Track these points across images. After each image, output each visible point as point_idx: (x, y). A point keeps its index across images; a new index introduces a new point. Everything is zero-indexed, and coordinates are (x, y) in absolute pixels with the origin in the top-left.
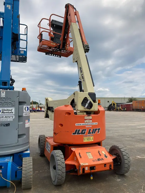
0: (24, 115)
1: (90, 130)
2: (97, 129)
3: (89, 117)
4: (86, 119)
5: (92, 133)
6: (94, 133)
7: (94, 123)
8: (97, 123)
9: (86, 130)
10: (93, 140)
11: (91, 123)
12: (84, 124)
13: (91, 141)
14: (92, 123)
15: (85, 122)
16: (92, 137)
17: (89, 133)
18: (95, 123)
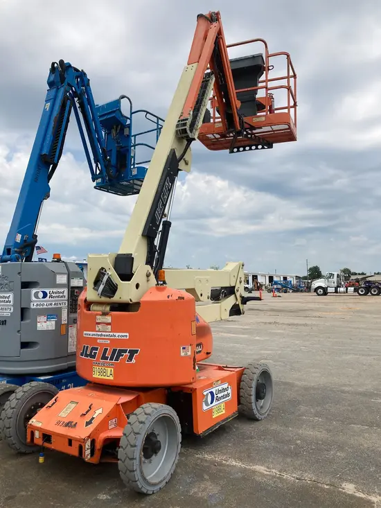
0: (32, 307)
1: (106, 350)
2: (125, 351)
3: (104, 317)
4: (99, 323)
5: (111, 359)
6: (117, 360)
7: (117, 334)
8: (128, 334)
9: (97, 349)
10: (111, 378)
11: (108, 334)
12: (95, 333)
13: (108, 378)
14: (112, 334)
15: (97, 329)
16: (109, 369)
17: (104, 358)
18: (121, 334)
